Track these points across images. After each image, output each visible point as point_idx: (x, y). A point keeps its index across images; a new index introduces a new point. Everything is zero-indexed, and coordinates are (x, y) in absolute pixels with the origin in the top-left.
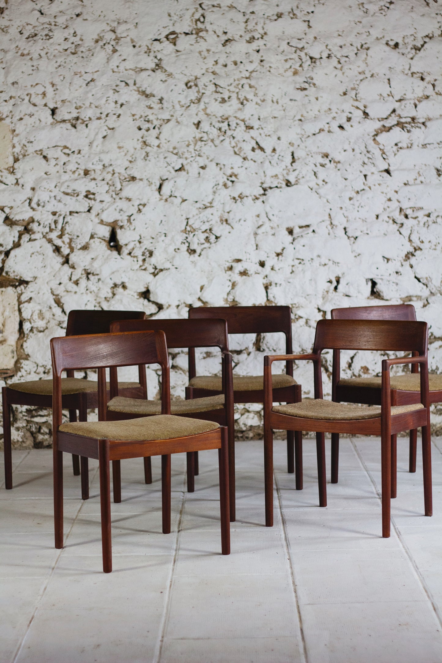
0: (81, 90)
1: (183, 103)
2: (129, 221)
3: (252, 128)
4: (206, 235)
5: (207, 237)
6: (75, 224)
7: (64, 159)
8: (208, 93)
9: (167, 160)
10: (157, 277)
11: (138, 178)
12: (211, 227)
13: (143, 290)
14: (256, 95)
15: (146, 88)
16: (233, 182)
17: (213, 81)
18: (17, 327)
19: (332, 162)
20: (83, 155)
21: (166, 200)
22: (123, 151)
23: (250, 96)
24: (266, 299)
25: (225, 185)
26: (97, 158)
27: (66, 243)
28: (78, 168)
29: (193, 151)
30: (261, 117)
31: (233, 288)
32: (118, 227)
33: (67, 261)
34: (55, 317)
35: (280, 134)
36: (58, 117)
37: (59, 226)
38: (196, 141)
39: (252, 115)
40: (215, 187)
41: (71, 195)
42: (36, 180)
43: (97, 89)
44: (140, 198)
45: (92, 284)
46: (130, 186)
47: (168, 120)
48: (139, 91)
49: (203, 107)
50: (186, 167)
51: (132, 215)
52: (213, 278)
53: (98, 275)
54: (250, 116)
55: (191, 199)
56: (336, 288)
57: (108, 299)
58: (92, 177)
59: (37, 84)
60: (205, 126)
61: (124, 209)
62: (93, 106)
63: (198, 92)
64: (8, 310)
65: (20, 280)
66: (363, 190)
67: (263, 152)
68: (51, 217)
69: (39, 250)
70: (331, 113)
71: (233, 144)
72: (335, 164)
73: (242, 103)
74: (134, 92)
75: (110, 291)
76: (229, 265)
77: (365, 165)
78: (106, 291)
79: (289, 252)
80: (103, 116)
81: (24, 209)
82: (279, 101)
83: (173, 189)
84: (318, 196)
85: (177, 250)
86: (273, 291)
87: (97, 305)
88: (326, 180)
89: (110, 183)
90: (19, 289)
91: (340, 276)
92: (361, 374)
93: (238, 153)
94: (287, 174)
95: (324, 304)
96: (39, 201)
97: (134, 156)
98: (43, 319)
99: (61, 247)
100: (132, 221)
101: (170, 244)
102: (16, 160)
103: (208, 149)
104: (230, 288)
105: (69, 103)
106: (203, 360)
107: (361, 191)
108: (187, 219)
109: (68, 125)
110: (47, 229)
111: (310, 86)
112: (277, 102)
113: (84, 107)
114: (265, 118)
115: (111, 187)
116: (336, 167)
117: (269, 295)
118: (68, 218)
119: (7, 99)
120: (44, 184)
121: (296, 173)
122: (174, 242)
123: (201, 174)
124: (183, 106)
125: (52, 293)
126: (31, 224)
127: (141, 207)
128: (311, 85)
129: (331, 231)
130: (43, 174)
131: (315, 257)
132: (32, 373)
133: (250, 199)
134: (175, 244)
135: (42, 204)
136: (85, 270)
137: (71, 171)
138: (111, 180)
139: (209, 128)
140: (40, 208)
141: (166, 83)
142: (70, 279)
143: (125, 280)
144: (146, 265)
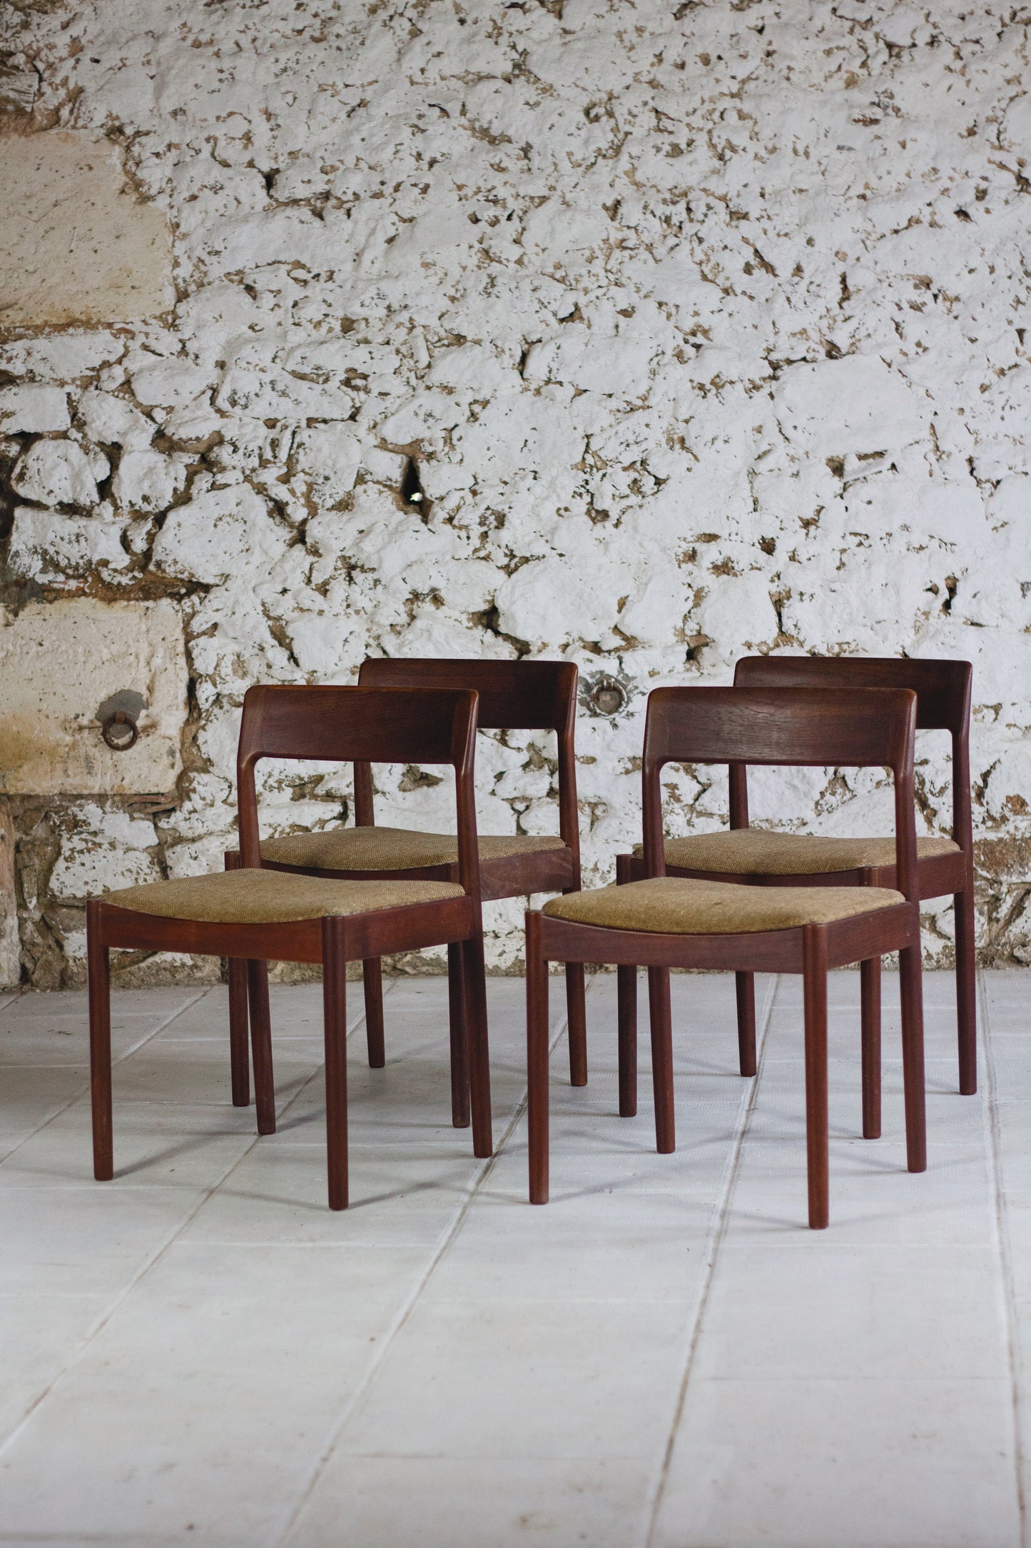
0: (336, 128)
1: (578, 157)
2: (448, 441)
3: (745, 216)
4: (633, 475)
5: (635, 481)
6: (319, 450)
7: (295, 292)
8: (638, 132)
9: (541, 294)
10: (513, 576)
11: (469, 338)
12: (644, 455)
13: (484, 607)
14: (754, 136)
15: (490, 122)
16: (698, 347)
17: (651, 103)
18: (183, 693)
19: (940, 298)
20: (338, 283)
21: (538, 392)
22: (436, 274)
23: (741, 140)
24: (777, 630)
25: (679, 356)
26: (373, 291)
27: (299, 494)
28: (326, 315)
29: (602, 273)
30: (767, 191)
31: (696, 605)
32: (422, 456)
33: (300, 537)
34: (272, 672)
35: (811, 230)
36: (281, 193)
37: (283, 454)
38: (611, 248)
39: (745, 186)
40: (656, 360)
41: (312, 380)
42: (228, 342)
43: (372, 124)
44: (475, 386)
45: (361, 593)
46: (449, 358)
47: (544, 199)
48: (473, 129)
49: (628, 167)
50: (585, 313)
51: (456, 426)
52: (650, 579)
53: (373, 570)
54: (740, 187)
55: (597, 388)
56: (947, 605)
57: (398, 628)
58: (360, 336)
59: (230, 114)
60: (631, 213)
61: (436, 414)
62: (363, 165)
63: (615, 130)
64: (160, 653)
65: (190, 581)
66: (1016, 366)
67: (771, 276)
68: (264, 431)
69: (235, 510)
70: (937, 179)
71: (699, 256)
72: (948, 304)
73: (721, 157)
74: (460, 130)
75: (402, 609)
76: (686, 547)
77: (1020, 306)
78: (393, 610)
79: (834, 518)
80: (388, 189)
81: (199, 413)
82: (811, 150)
83: (554, 366)
84: (904, 380)
85: (562, 512)
86: (793, 610)
87: (371, 641)
88: (924, 343)
89: (404, 349)
90: (186, 603)
91: (958, 575)
92: (1008, 814)
93: (710, 277)
94: (830, 328)
95: (918, 643)
96: (235, 392)
97: (460, 287)
98: (245, 674)
99: (287, 504)
100: (455, 442)
101: (546, 498)
102: (182, 296)
103: (638, 269)
104: (690, 604)
105: (306, 159)
106: (624, 776)
107: (1010, 368)
108: (588, 437)
109: (305, 213)
110: (255, 462)
111: (887, 115)
112: (807, 154)
113: (342, 167)
114: (777, 193)
115: (405, 361)
116: (950, 311)
117: (784, 620)
118: (303, 436)
119: (161, 149)
120: (247, 352)
121: (852, 324)
122: (555, 491)
123: (620, 329)
124: (580, 165)
125: (266, 613)
126: (215, 449)
127: (477, 408)
128: (890, 111)
129: (936, 466)
130: (245, 328)
131: (895, 529)
132: (218, 803)
133: (739, 387)
134: (558, 496)
135: (243, 401)
136: (343, 558)
137: (310, 321)
138: (405, 343)
139: (642, 217)
140: (238, 409)
141: (539, 110)
142: (309, 581)
143: (439, 583)
144: (489, 547)
